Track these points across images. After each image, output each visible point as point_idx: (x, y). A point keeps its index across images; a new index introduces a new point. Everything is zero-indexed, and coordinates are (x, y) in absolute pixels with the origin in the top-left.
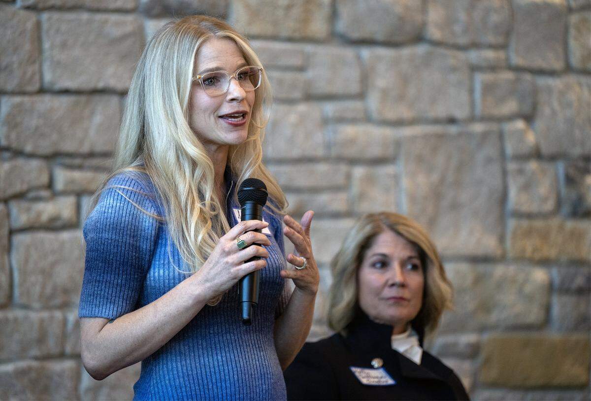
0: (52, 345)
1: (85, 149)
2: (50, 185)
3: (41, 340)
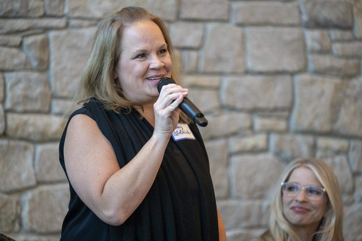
0: (253, 220)
1: (272, 105)
2: (251, 127)
3: (248, 217)
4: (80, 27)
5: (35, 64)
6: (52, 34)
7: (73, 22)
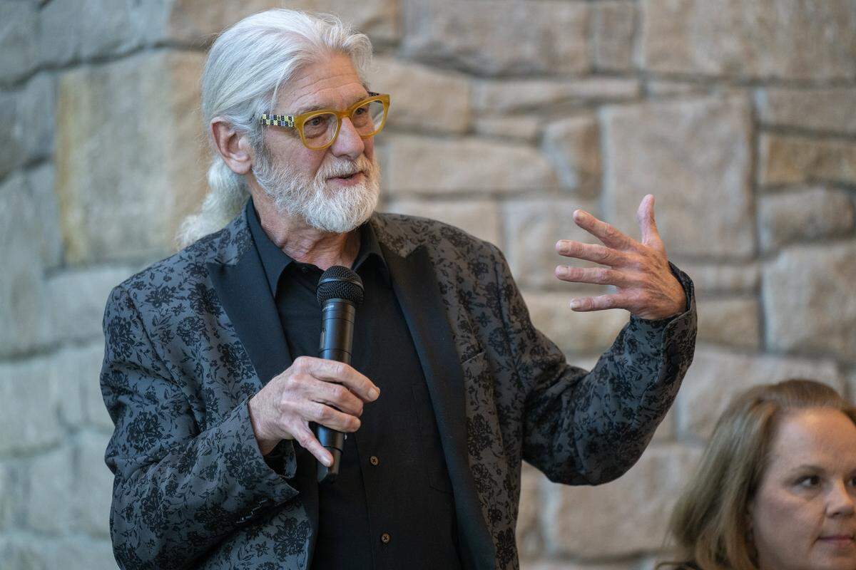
4: (672, 96)
5: (569, 179)
6: (608, 115)
7: (656, 87)
